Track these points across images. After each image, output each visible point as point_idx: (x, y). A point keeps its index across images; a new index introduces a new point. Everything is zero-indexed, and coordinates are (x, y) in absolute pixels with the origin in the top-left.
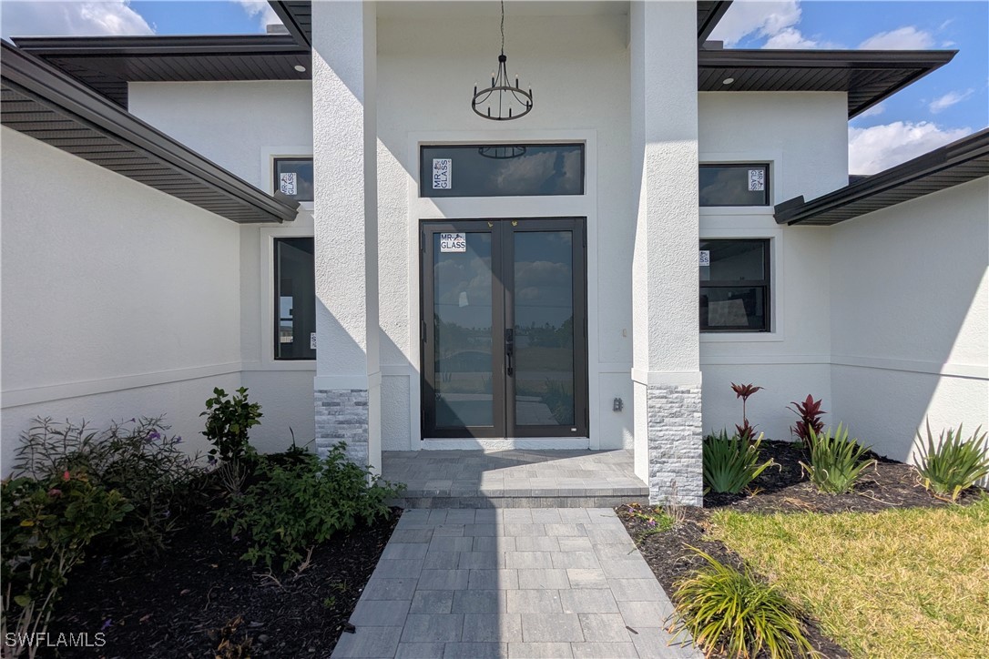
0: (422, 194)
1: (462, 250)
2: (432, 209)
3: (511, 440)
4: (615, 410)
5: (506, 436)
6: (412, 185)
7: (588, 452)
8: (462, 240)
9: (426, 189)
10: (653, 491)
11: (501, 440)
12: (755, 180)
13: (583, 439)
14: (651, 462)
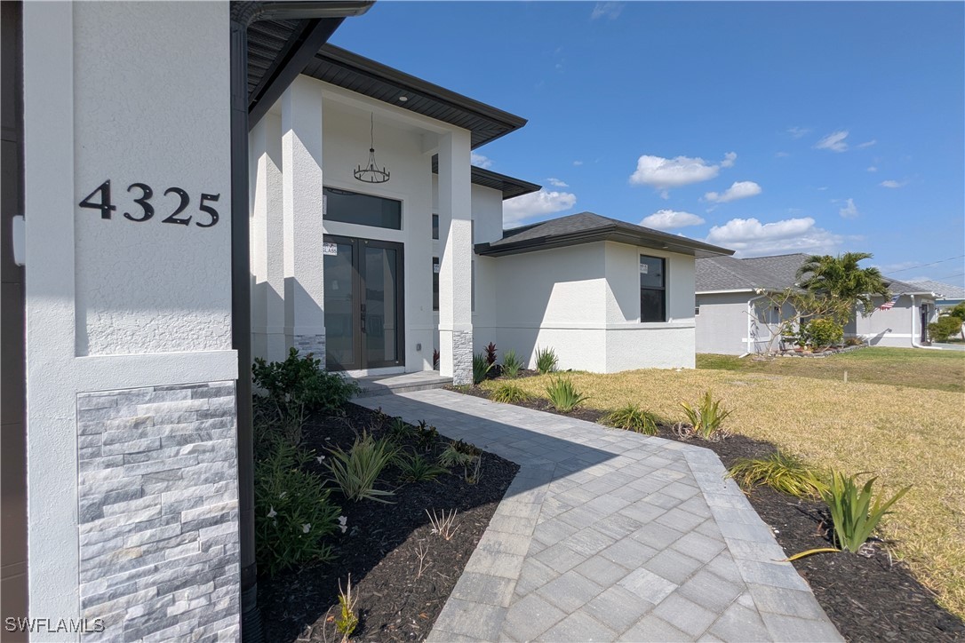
1: (335, 254)
3: (366, 370)
4: (418, 350)
5: (361, 369)
7: (405, 373)
8: (335, 248)
10: (455, 379)
11: (358, 371)
13: (402, 367)
14: (455, 366)
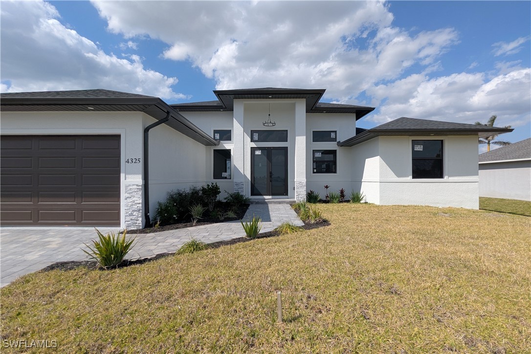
0: (251, 142)
1: (260, 154)
2: (254, 145)
4: (294, 190)
6: (249, 139)
9: (252, 140)
11: (269, 196)
12: (333, 135)
13: (287, 196)
